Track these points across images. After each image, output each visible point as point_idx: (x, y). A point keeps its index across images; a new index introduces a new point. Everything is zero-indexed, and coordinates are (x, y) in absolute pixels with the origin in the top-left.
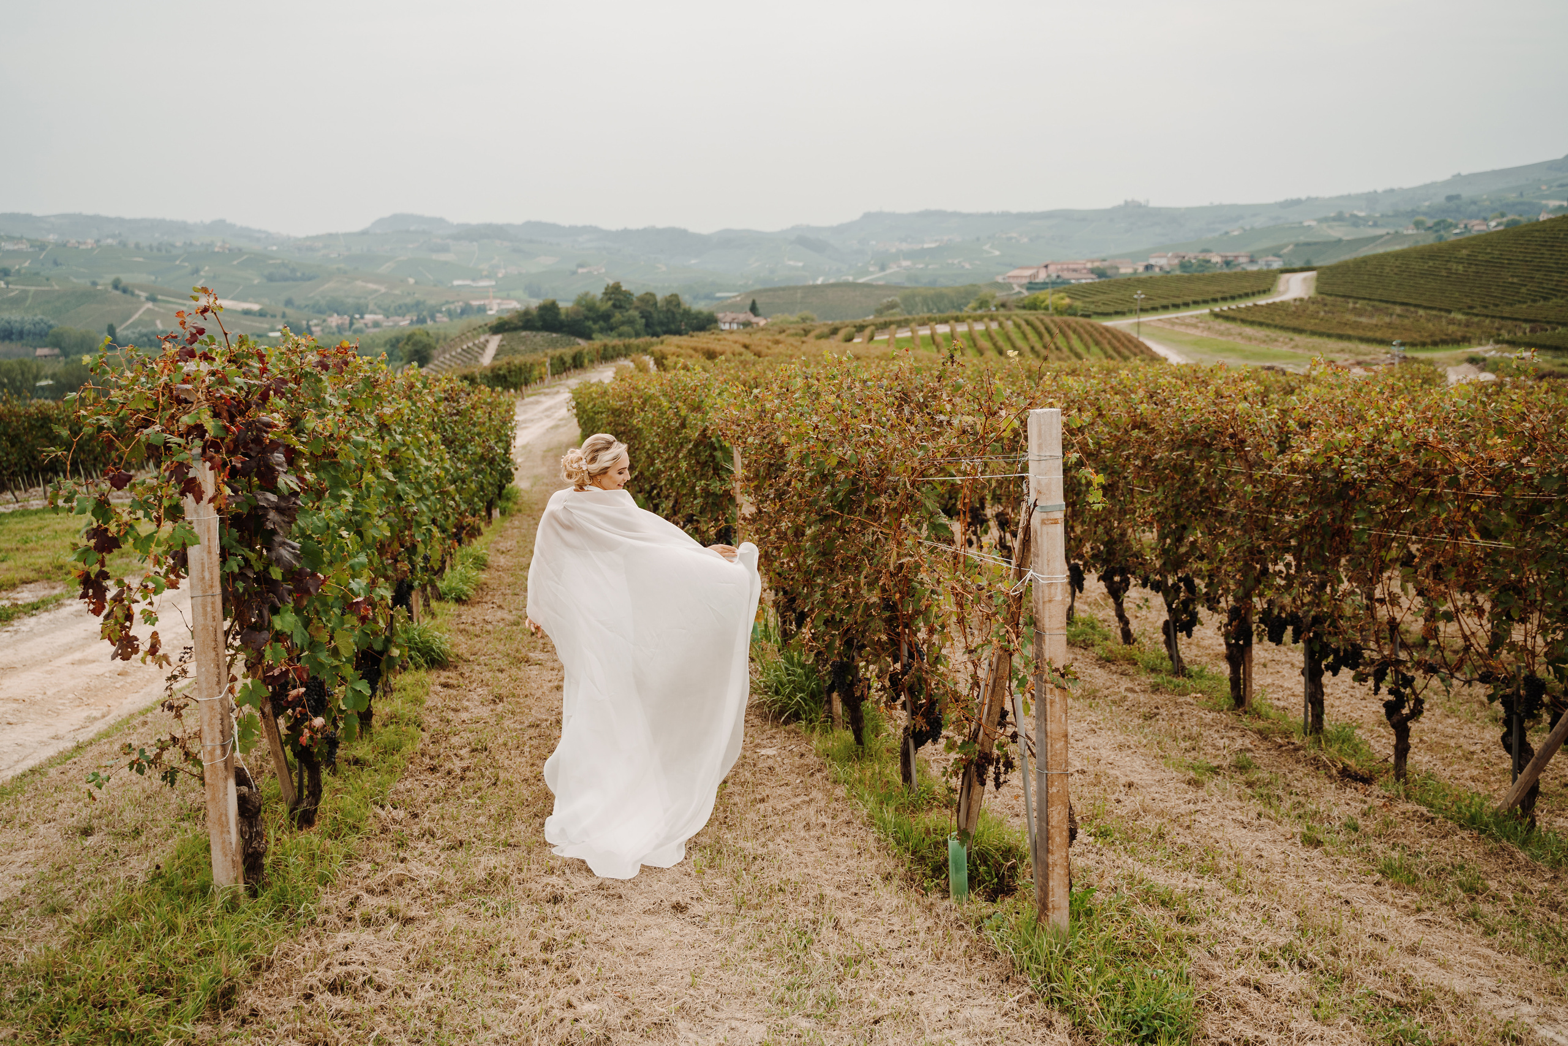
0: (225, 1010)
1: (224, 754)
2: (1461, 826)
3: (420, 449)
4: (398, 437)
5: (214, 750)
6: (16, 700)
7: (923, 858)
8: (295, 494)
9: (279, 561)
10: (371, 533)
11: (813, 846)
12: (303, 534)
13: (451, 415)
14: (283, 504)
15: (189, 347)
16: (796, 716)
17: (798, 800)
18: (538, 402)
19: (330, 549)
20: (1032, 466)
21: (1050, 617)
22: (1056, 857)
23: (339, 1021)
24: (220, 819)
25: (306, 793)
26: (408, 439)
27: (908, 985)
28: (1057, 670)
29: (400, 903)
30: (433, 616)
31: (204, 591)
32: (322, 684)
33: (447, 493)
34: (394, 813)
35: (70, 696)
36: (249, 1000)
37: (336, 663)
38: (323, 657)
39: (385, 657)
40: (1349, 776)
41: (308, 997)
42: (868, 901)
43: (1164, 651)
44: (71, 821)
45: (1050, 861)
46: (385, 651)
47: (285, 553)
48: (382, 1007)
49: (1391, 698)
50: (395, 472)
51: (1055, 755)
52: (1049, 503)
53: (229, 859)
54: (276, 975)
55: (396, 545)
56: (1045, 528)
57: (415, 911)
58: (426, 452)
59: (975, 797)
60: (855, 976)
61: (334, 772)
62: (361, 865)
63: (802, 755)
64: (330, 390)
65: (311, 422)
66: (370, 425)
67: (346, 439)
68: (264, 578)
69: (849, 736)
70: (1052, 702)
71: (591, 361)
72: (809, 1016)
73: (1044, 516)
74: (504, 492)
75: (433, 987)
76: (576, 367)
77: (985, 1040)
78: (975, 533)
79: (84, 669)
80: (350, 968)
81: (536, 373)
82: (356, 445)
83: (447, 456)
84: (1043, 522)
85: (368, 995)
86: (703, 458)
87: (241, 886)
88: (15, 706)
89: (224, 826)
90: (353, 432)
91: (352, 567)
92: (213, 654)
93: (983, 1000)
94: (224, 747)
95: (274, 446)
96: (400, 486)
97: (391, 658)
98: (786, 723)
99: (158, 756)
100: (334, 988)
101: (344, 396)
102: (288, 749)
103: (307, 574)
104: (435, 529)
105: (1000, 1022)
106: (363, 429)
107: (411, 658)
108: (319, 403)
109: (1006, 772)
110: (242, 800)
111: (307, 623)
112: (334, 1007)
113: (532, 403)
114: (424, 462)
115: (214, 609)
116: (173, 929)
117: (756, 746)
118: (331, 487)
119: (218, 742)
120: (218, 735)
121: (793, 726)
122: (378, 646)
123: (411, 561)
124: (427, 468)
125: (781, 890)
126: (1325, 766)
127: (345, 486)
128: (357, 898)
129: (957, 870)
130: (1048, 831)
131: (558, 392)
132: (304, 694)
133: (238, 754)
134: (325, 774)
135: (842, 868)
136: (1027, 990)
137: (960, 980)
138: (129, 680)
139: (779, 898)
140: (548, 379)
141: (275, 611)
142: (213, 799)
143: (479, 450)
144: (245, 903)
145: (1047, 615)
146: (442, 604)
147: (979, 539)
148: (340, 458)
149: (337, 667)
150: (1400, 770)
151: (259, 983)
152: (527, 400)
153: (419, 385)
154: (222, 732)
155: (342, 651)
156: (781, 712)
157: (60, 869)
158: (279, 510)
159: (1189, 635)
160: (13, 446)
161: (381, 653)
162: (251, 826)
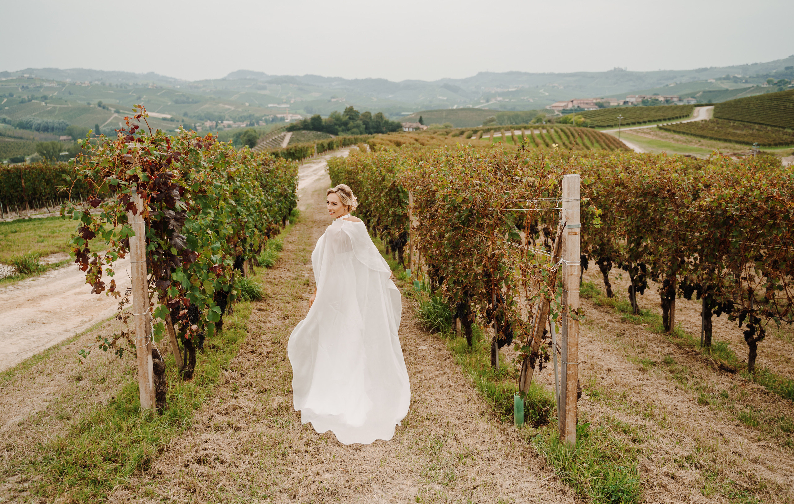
0: (145, 471)
1: (146, 343)
2: (783, 397)
3: (249, 189)
4: (238, 183)
5: (141, 340)
6: (47, 312)
7: (501, 404)
8: (184, 211)
9: (175, 245)
10: (223, 232)
11: (445, 396)
12: (188, 231)
13: (265, 172)
14: (178, 216)
15: (131, 135)
16: (438, 330)
17: (438, 373)
18: (310, 167)
19: (202, 239)
20: (563, 203)
21: (571, 283)
22: (570, 407)
23: (202, 478)
24: (144, 375)
25: (188, 362)
26: (243, 184)
27: (491, 469)
28: (574, 310)
29: (234, 419)
30: (255, 274)
31: (138, 260)
32: (197, 308)
33: (263, 212)
34: (232, 373)
35: (74, 310)
36: (157, 466)
37: (204, 297)
38: (198, 294)
39: (229, 295)
40: (724, 369)
41: (187, 466)
42: (472, 426)
43: (629, 301)
44: (72, 373)
45: (567, 409)
46: (229, 291)
47: (179, 241)
48: (223, 472)
49: (748, 329)
50: (236, 201)
51: (572, 354)
52: (573, 224)
53: (149, 395)
54: (171, 454)
55: (236, 238)
56: (570, 237)
57: (242, 424)
58: (252, 191)
59: (529, 374)
60: (464, 464)
61: (203, 352)
62: (215, 400)
63: (440, 350)
64: (203, 159)
65: (193, 175)
66: (223, 177)
67: (211, 184)
68: (168, 254)
69: (464, 340)
70: (571, 327)
71: (338, 146)
72: (440, 484)
73: (570, 230)
74: (292, 212)
75: (249, 463)
76: (329, 149)
77: (530, 499)
78: (532, 238)
79: (80, 297)
80: (208, 452)
81: (309, 152)
82: (216, 187)
83: (263, 193)
84: (569, 234)
85: (217, 466)
86: (393, 196)
87: (155, 409)
88: (46, 314)
89: (146, 378)
90: (214, 180)
91: (213, 249)
92: (141, 292)
93: (530, 479)
94: (146, 339)
95: (174, 186)
96: (239, 208)
97: (232, 295)
98: (432, 333)
99: (114, 342)
100: (200, 461)
101: (210, 162)
102: (179, 340)
103: (190, 252)
104: (256, 230)
105: (538, 490)
106: (220, 179)
107: (243, 295)
108: (197, 165)
109: (545, 362)
110: (155, 366)
111: (189, 277)
112: (199, 471)
113: (307, 167)
114: (251, 196)
115: (142, 269)
116: (120, 429)
117: (417, 344)
118: (203, 208)
119: (144, 337)
120: (144, 333)
121: (436, 335)
122: (226, 289)
123: (243, 246)
124: (253, 199)
125: (427, 418)
126: (711, 363)
127: (210, 208)
128: (213, 416)
129: (519, 411)
130: (566, 393)
131: (320, 162)
132: (187, 313)
133: (153, 342)
134: (198, 354)
135: (459, 408)
136: (553, 475)
137: (518, 468)
138: (103, 303)
139: (426, 423)
140: (315, 155)
141: (173, 270)
142: (141, 365)
143: (280, 191)
144: (156, 417)
145: (569, 282)
146: (259, 268)
147: (534, 241)
148: (208, 194)
149: (204, 299)
150: (751, 367)
151: (162, 458)
152: (304, 165)
153: (249, 157)
154: (146, 331)
155: (207, 291)
156: (430, 328)
157: (65, 397)
158: (176, 219)
159: (642, 294)
160: (47, 184)
161: (227, 293)
162: (160, 379)
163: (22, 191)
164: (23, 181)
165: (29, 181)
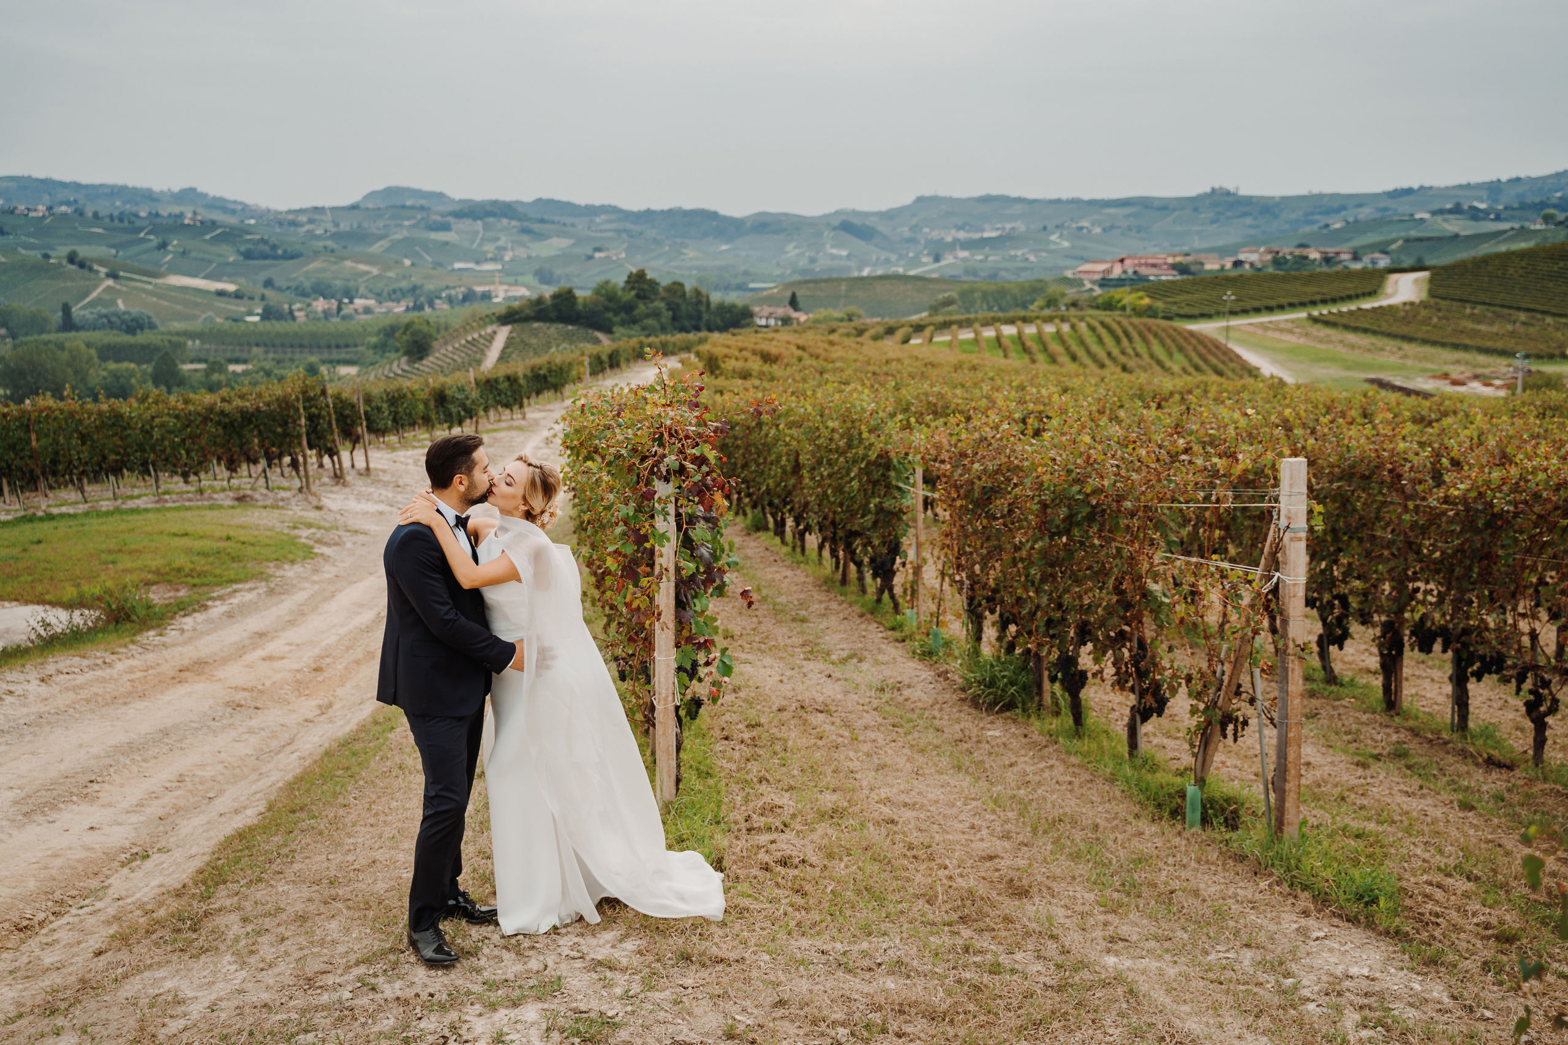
1: (673, 701)
5: (667, 697)
6: (244, 689)
11: (1070, 795)
16: (1009, 707)
17: (1041, 766)
20: (1282, 500)
21: (1294, 608)
24: (667, 749)
28: (1299, 646)
40: (1493, 764)
42: (1130, 829)
43: (1318, 662)
49: (1532, 697)
51: (1294, 708)
52: (1297, 527)
56: (1293, 544)
63: (1026, 736)
69: (1067, 721)
70: (1293, 670)
71: (628, 360)
73: (1293, 536)
76: (612, 366)
80: (784, 854)
81: (574, 373)
84: (1292, 539)
85: (808, 869)
86: (876, 476)
92: (671, 625)
93: (1242, 885)
94: (674, 695)
98: (1001, 712)
100: (782, 864)
103: (714, 568)
105: (1259, 896)
109: (1243, 729)
112: (790, 874)
115: (673, 591)
117: (981, 729)
119: (671, 692)
120: (671, 686)
121: (1008, 714)
126: (1472, 756)
128: (748, 816)
129: (1193, 810)
130: (1286, 765)
136: (1272, 879)
137: (1221, 874)
145: (1291, 606)
150: (1538, 760)
154: (674, 683)
156: (993, 705)
159: (1341, 648)
163: (31, 457)
164: (33, 437)
165: (47, 435)
